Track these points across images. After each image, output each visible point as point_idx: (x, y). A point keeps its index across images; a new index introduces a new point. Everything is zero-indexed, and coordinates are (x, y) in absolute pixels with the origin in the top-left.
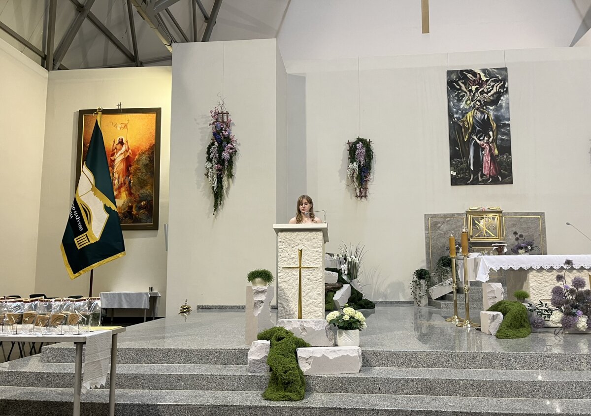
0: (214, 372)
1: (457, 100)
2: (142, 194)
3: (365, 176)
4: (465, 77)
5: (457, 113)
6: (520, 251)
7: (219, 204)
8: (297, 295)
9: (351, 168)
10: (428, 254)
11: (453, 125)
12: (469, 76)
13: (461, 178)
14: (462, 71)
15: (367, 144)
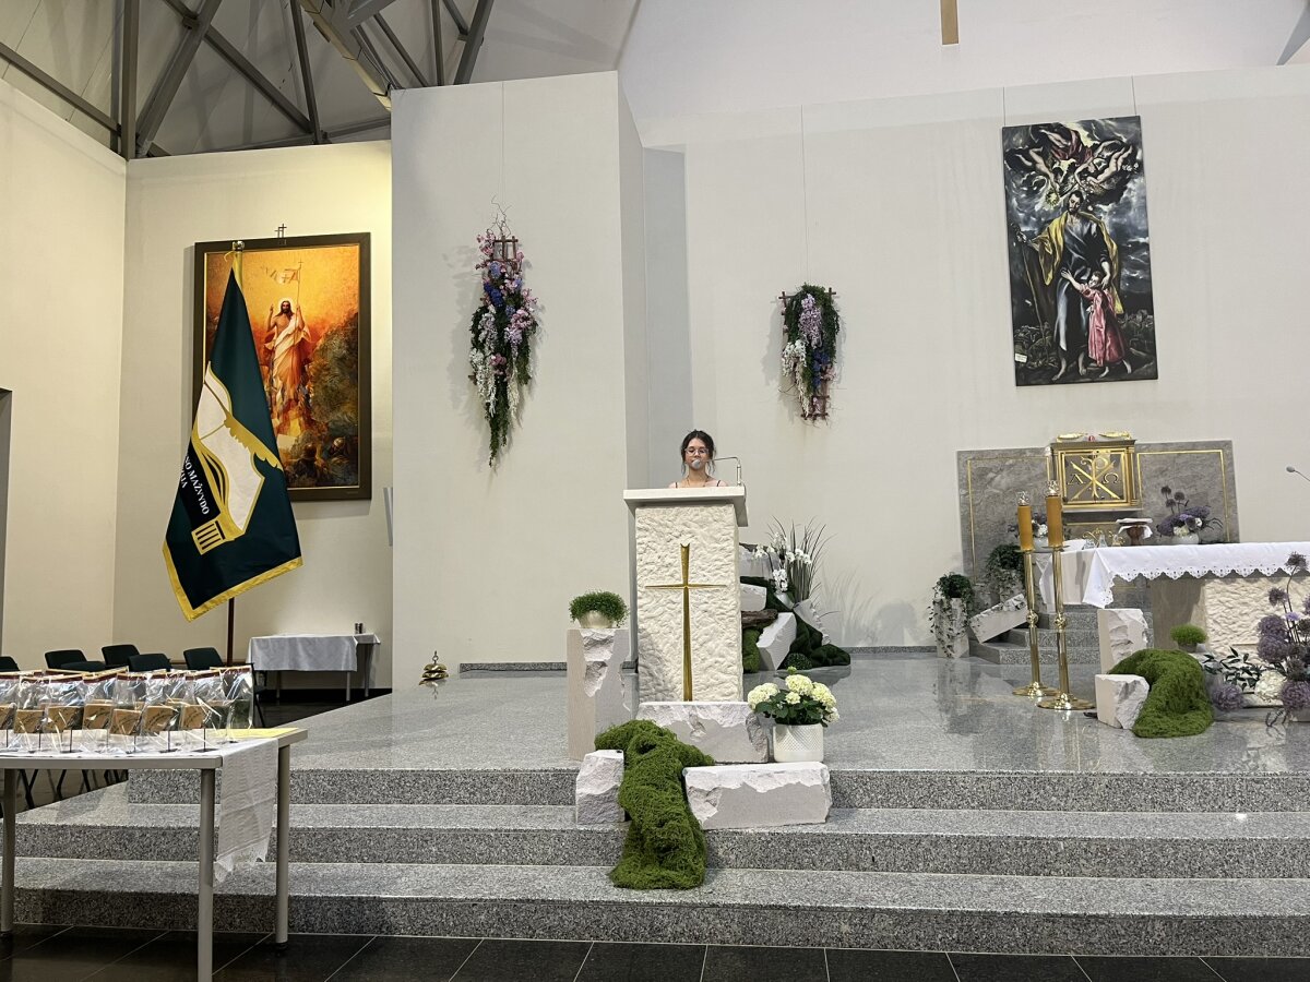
0: (501, 824)
1: (1027, 193)
2: (333, 422)
3: (821, 370)
4: (1045, 141)
5: (1026, 223)
6: (1177, 530)
7: (501, 441)
8: (681, 646)
9: (789, 352)
10: (966, 539)
11: (1018, 251)
12: (1054, 137)
13: (1039, 368)
14: (1036, 128)
15: (824, 299)
